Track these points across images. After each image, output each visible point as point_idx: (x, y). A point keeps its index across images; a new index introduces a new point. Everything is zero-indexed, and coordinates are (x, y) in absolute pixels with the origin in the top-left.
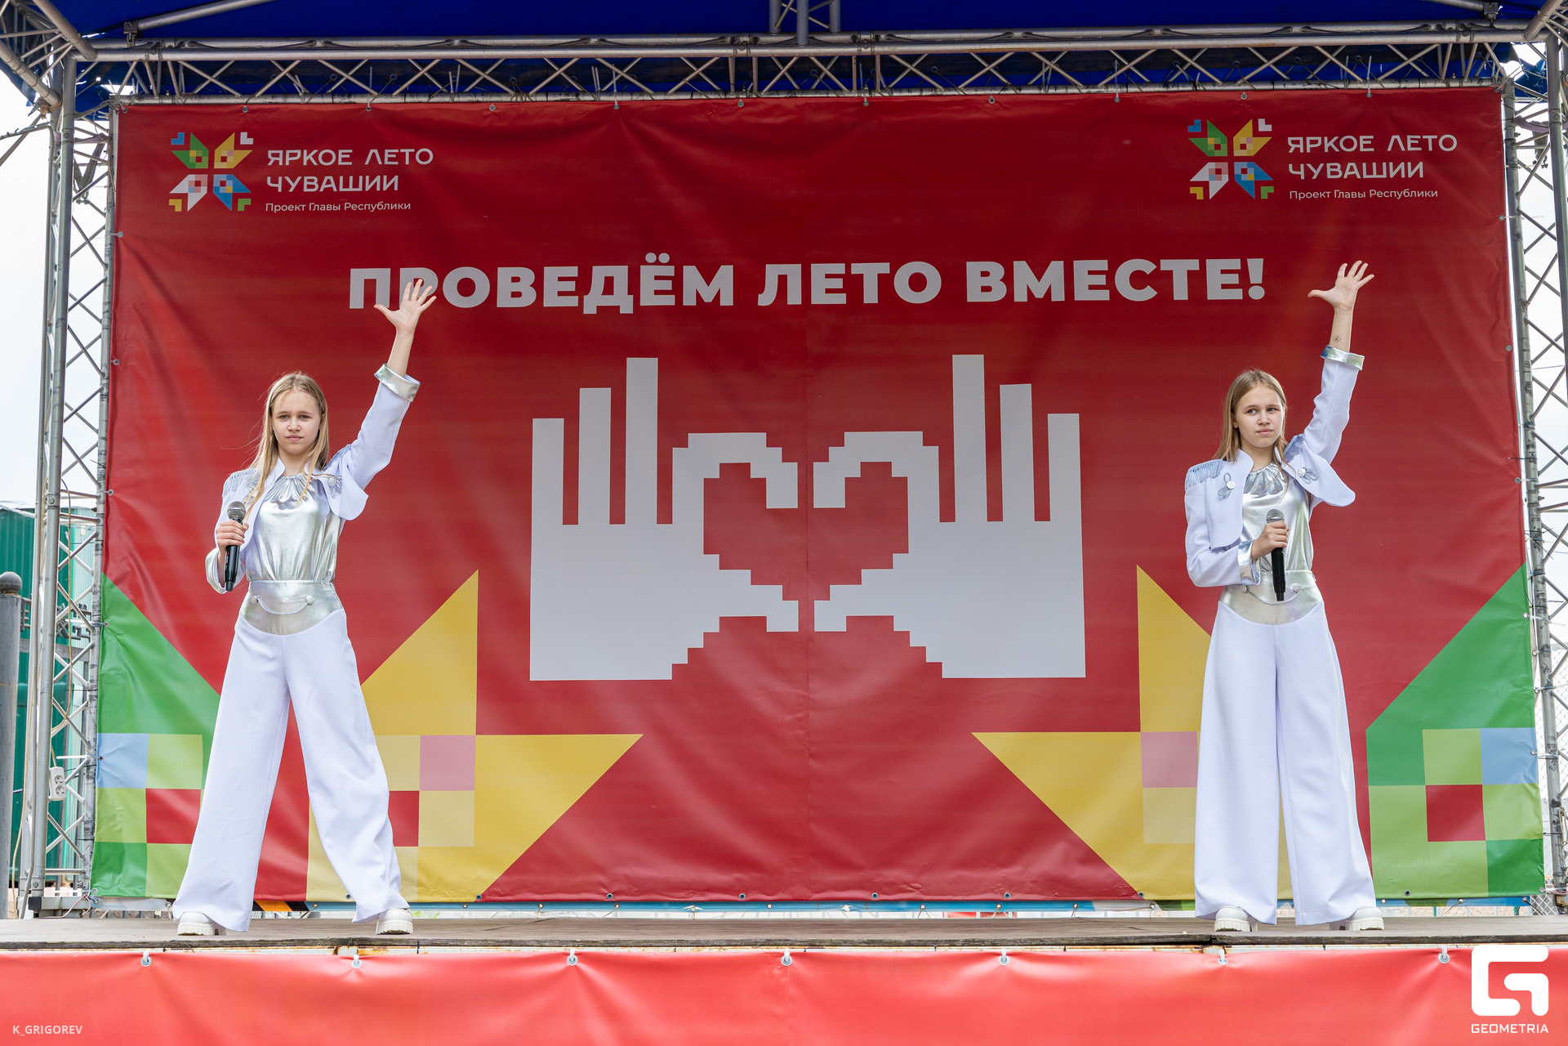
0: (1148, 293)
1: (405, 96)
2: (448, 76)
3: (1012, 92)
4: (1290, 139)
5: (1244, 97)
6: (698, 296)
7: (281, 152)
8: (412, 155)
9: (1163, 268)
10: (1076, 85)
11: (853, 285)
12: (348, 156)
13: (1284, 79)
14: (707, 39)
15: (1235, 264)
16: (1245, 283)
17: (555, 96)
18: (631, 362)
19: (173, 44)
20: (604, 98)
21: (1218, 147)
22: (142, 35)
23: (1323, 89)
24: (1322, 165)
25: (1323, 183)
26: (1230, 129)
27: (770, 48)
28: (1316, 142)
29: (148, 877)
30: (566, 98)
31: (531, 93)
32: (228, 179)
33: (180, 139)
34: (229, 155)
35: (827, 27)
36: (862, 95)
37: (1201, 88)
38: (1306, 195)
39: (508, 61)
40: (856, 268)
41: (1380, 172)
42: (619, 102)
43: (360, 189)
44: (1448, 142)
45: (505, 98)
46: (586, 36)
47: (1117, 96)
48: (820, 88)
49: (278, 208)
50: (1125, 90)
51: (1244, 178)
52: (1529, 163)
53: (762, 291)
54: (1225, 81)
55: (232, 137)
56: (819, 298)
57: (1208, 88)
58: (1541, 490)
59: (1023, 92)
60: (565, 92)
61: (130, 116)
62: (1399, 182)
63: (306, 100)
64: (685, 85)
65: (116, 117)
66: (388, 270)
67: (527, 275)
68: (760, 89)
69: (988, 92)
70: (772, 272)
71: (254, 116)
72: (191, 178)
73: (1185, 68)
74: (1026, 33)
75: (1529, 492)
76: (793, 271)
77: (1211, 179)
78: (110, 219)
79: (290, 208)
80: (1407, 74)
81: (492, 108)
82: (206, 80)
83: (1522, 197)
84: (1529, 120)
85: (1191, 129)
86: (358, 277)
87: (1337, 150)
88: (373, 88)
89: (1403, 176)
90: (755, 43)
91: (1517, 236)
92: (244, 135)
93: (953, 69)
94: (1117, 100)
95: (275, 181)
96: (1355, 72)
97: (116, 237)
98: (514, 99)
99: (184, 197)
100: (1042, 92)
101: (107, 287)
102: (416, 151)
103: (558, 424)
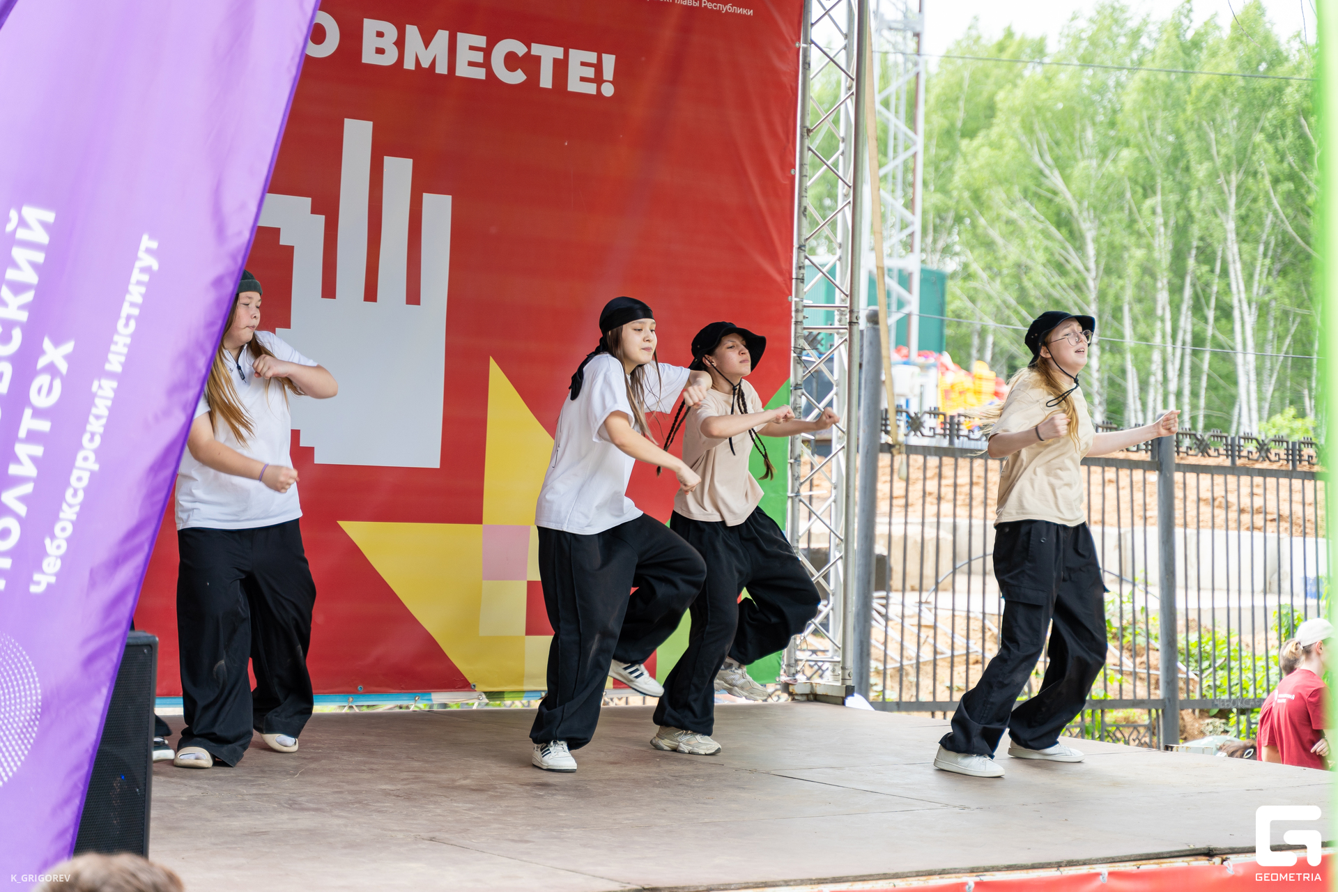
0: (518, 77)
9: (533, 53)
15: (591, 57)
16: (598, 79)
58: (805, 310)
75: (797, 311)
83: (813, 29)
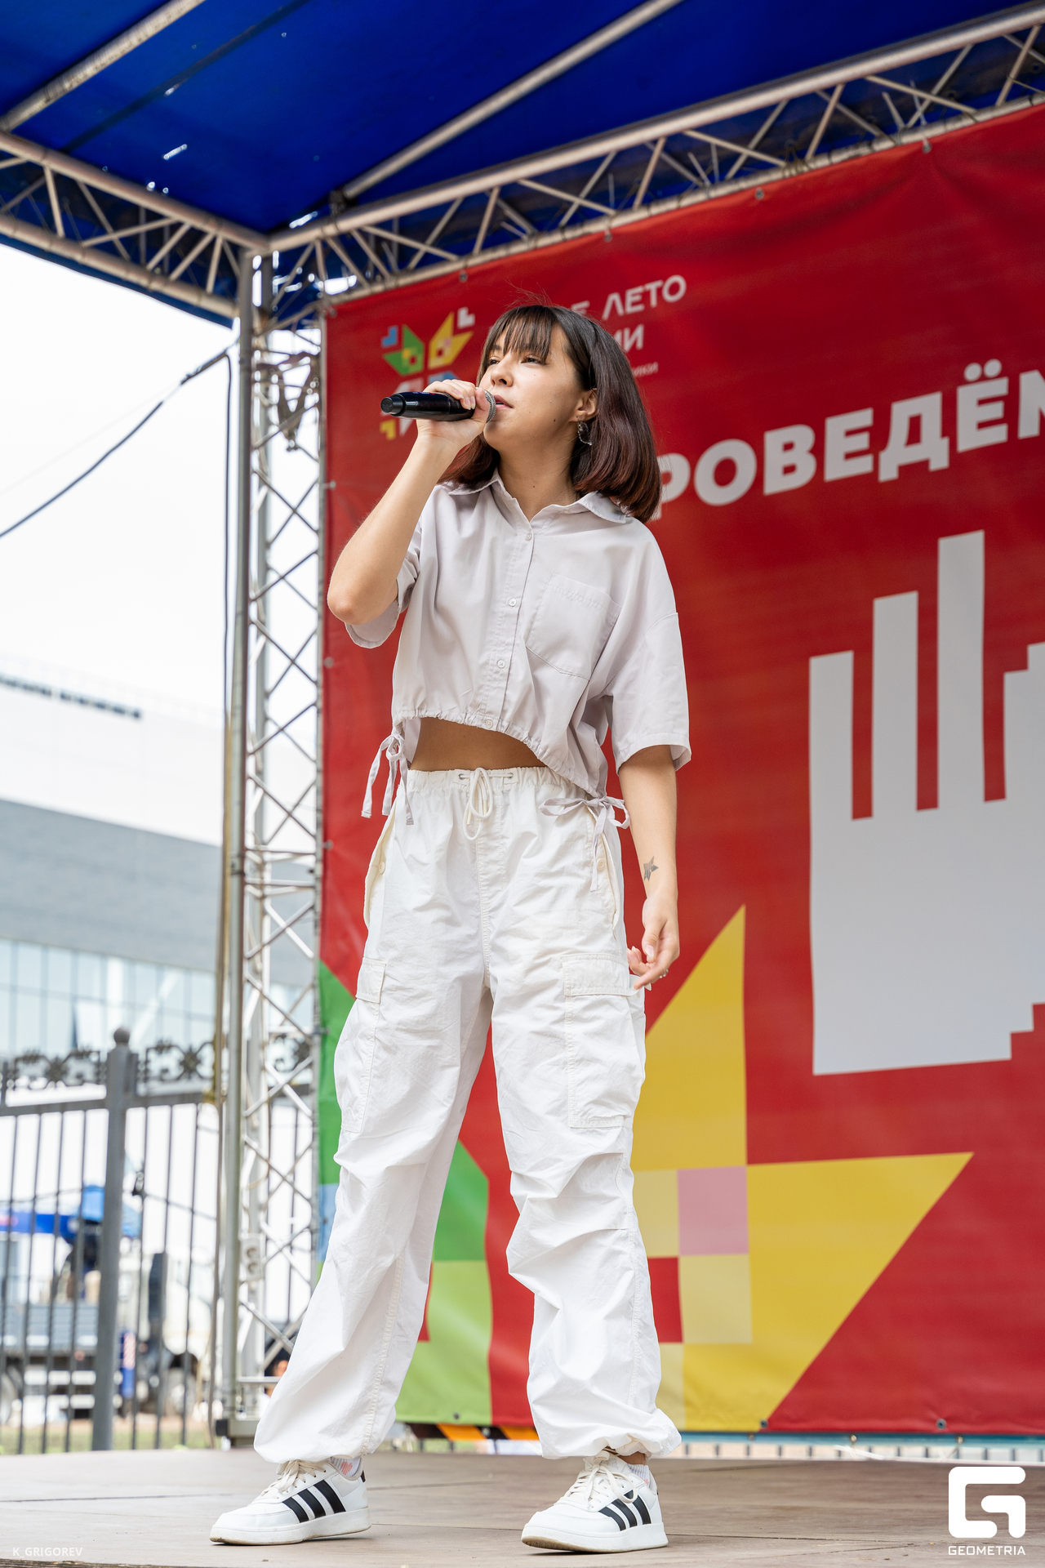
1: (649, 206)
8: (659, 291)
17: (835, 153)
18: (946, 544)
20: (907, 139)
30: (856, 152)
31: (808, 157)
32: (446, 379)
34: (447, 345)
42: (930, 140)
45: (775, 176)
55: (449, 319)
61: (340, 320)
63: (533, 244)
65: (323, 323)
71: (474, 282)
72: (404, 388)
78: (322, 465)
81: (760, 195)
82: (418, 248)
92: (462, 313)
97: (326, 490)
98: (787, 174)
99: (396, 417)
101: (321, 561)
102: (664, 283)
103: (846, 660)
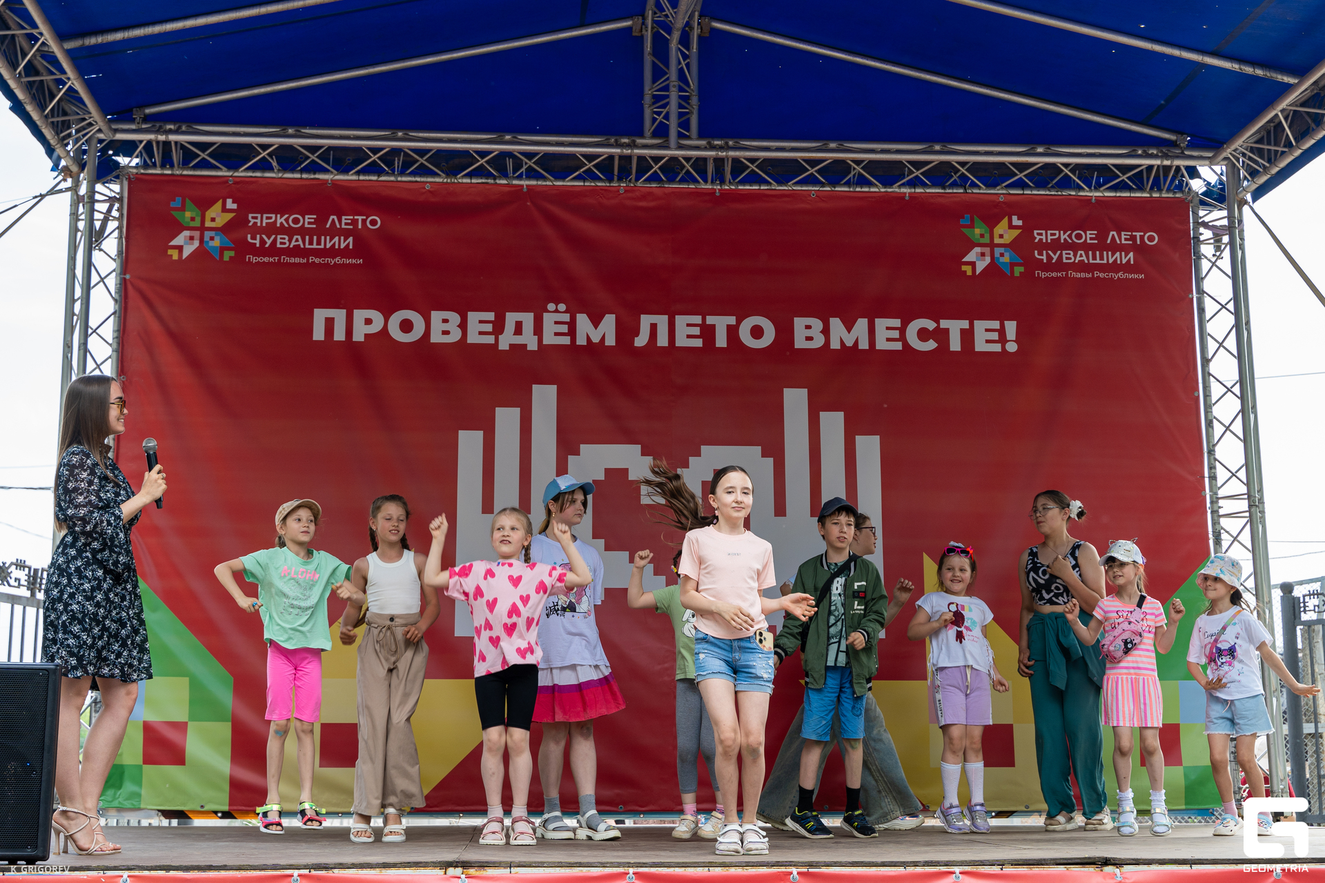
0: (931, 345)
1: (359, 175)
2: (395, 160)
3: (829, 189)
4: (1035, 232)
5: (1001, 199)
6: (588, 338)
7: (259, 216)
8: (364, 221)
9: (942, 326)
10: (877, 185)
11: (708, 332)
12: (313, 220)
13: (1030, 186)
14: (596, 140)
15: (996, 324)
16: (1003, 340)
17: (477, 179)
18: (536, 388)
19: (172, 127)
20: (515, 182)
21: (982, 236)
22: (147, 119)
23: (1060, 195)
24: (1059, 252)
25: (1060, 266)
26: (991, 222)
27: (645, 148)
28: (1055, 234)
29: (143, 792)
30: (486, 181)
31: (458, 176)
32: (216, 235)
33: (177, 203)
34: (217, 216)
35: (688, 134)
36: (715, 187)
37: (970, 191)
38: (1047, 275)
39: (439, 151)
40: (710, 320)
41: (1102, 258)
42: (527, 186)
43: (322, 246)
44: (1152, 238)
45: (438, 180)
46: (502, 134)
47: (907, 195)
48: (682, 181)
49: (256, 259)
50: (913, 190)
51: (1002, 259)
52: (1210, 256)
53: (637, 335)
54: (988, 186)
55: (220, 203)
56: (681, 341)
57: (975, 191)
58: (1220, 501)
59: (836, 189)
60: (484, 176)
61: (136, 184)
62: (1115, 267)
63: (280, 175)
64: (580, 174)
65: (126, 183)
66: (344, 311)
67: (455, 318)
68: (637, 179)
69: (810, 188)
70: (646, 321)
71: (238, 186)
72: (187, 233)
73: (958, 175)
74: (839, 144)
75: (1212, 502)
76: (662, 321)
77: (977, 260)
78: (119, 264)
79: (266, 259)
80: (1123, 186)
81: (428, 187)
82: (199, 156)
83: (1205, 281)
84: (1210, 224)
85: (962, 222)
86: (320, 315)
87: (1070, 241)
88: (333, 167)
89: (1119, 262)
90: (633, 145)
91: (1202, 310)
92: (229, 201)
93: (785, 170)
94: (907, 198)
95: (254, 238)
96: (1083, 182)
97: (125, 279)
98: (445, 180)
99: (180, 248)
100: (851, 189)
101: (117, 318)
102: (367, 218)
103: (479, 435)
